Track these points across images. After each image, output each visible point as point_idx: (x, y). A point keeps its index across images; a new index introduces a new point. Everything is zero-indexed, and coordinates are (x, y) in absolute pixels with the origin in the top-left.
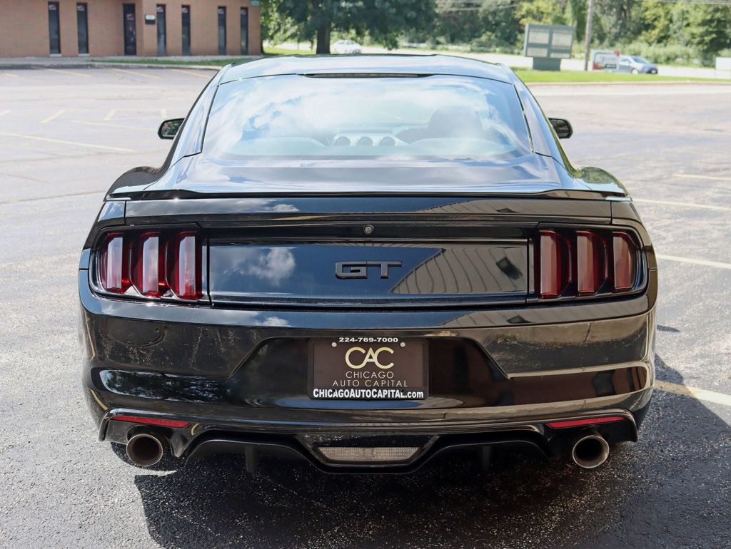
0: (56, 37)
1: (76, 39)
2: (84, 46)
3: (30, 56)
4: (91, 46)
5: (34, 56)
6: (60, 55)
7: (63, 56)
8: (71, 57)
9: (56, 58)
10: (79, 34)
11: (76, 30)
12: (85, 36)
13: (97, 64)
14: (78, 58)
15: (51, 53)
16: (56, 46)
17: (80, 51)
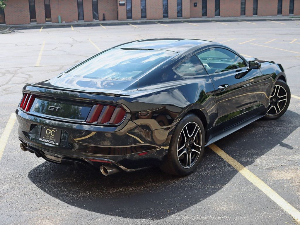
0: (281, 8)
1: (288, 9)
2: (292, 11)
3: (269, 15)
4: (294, 11)
5: (271, 15)
6: (281, 15)
7: (283, 15)
8: (286, 16)
9: (280, 17)
10: (290, 7)
11: (289, 5)
12: (293, 7)
13: (293, 19)
14: (289, 16)
15: (278, 14)
16: (280, 12)
17: (290, 13)
